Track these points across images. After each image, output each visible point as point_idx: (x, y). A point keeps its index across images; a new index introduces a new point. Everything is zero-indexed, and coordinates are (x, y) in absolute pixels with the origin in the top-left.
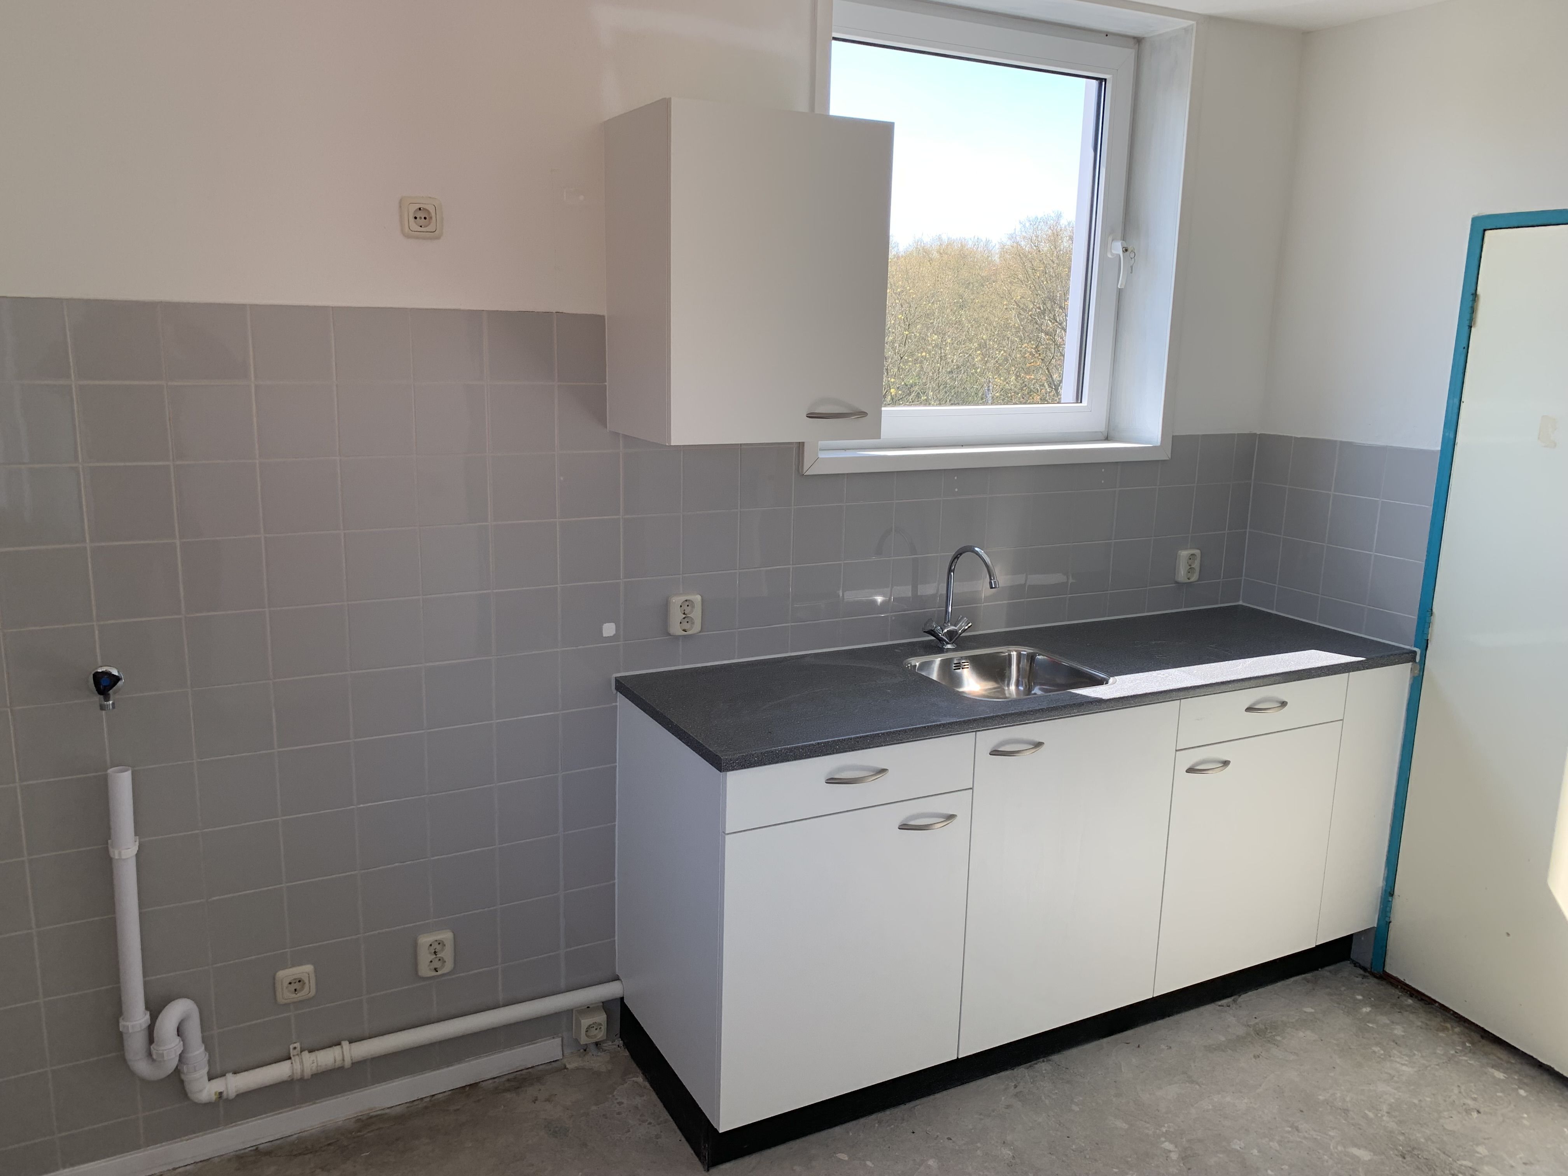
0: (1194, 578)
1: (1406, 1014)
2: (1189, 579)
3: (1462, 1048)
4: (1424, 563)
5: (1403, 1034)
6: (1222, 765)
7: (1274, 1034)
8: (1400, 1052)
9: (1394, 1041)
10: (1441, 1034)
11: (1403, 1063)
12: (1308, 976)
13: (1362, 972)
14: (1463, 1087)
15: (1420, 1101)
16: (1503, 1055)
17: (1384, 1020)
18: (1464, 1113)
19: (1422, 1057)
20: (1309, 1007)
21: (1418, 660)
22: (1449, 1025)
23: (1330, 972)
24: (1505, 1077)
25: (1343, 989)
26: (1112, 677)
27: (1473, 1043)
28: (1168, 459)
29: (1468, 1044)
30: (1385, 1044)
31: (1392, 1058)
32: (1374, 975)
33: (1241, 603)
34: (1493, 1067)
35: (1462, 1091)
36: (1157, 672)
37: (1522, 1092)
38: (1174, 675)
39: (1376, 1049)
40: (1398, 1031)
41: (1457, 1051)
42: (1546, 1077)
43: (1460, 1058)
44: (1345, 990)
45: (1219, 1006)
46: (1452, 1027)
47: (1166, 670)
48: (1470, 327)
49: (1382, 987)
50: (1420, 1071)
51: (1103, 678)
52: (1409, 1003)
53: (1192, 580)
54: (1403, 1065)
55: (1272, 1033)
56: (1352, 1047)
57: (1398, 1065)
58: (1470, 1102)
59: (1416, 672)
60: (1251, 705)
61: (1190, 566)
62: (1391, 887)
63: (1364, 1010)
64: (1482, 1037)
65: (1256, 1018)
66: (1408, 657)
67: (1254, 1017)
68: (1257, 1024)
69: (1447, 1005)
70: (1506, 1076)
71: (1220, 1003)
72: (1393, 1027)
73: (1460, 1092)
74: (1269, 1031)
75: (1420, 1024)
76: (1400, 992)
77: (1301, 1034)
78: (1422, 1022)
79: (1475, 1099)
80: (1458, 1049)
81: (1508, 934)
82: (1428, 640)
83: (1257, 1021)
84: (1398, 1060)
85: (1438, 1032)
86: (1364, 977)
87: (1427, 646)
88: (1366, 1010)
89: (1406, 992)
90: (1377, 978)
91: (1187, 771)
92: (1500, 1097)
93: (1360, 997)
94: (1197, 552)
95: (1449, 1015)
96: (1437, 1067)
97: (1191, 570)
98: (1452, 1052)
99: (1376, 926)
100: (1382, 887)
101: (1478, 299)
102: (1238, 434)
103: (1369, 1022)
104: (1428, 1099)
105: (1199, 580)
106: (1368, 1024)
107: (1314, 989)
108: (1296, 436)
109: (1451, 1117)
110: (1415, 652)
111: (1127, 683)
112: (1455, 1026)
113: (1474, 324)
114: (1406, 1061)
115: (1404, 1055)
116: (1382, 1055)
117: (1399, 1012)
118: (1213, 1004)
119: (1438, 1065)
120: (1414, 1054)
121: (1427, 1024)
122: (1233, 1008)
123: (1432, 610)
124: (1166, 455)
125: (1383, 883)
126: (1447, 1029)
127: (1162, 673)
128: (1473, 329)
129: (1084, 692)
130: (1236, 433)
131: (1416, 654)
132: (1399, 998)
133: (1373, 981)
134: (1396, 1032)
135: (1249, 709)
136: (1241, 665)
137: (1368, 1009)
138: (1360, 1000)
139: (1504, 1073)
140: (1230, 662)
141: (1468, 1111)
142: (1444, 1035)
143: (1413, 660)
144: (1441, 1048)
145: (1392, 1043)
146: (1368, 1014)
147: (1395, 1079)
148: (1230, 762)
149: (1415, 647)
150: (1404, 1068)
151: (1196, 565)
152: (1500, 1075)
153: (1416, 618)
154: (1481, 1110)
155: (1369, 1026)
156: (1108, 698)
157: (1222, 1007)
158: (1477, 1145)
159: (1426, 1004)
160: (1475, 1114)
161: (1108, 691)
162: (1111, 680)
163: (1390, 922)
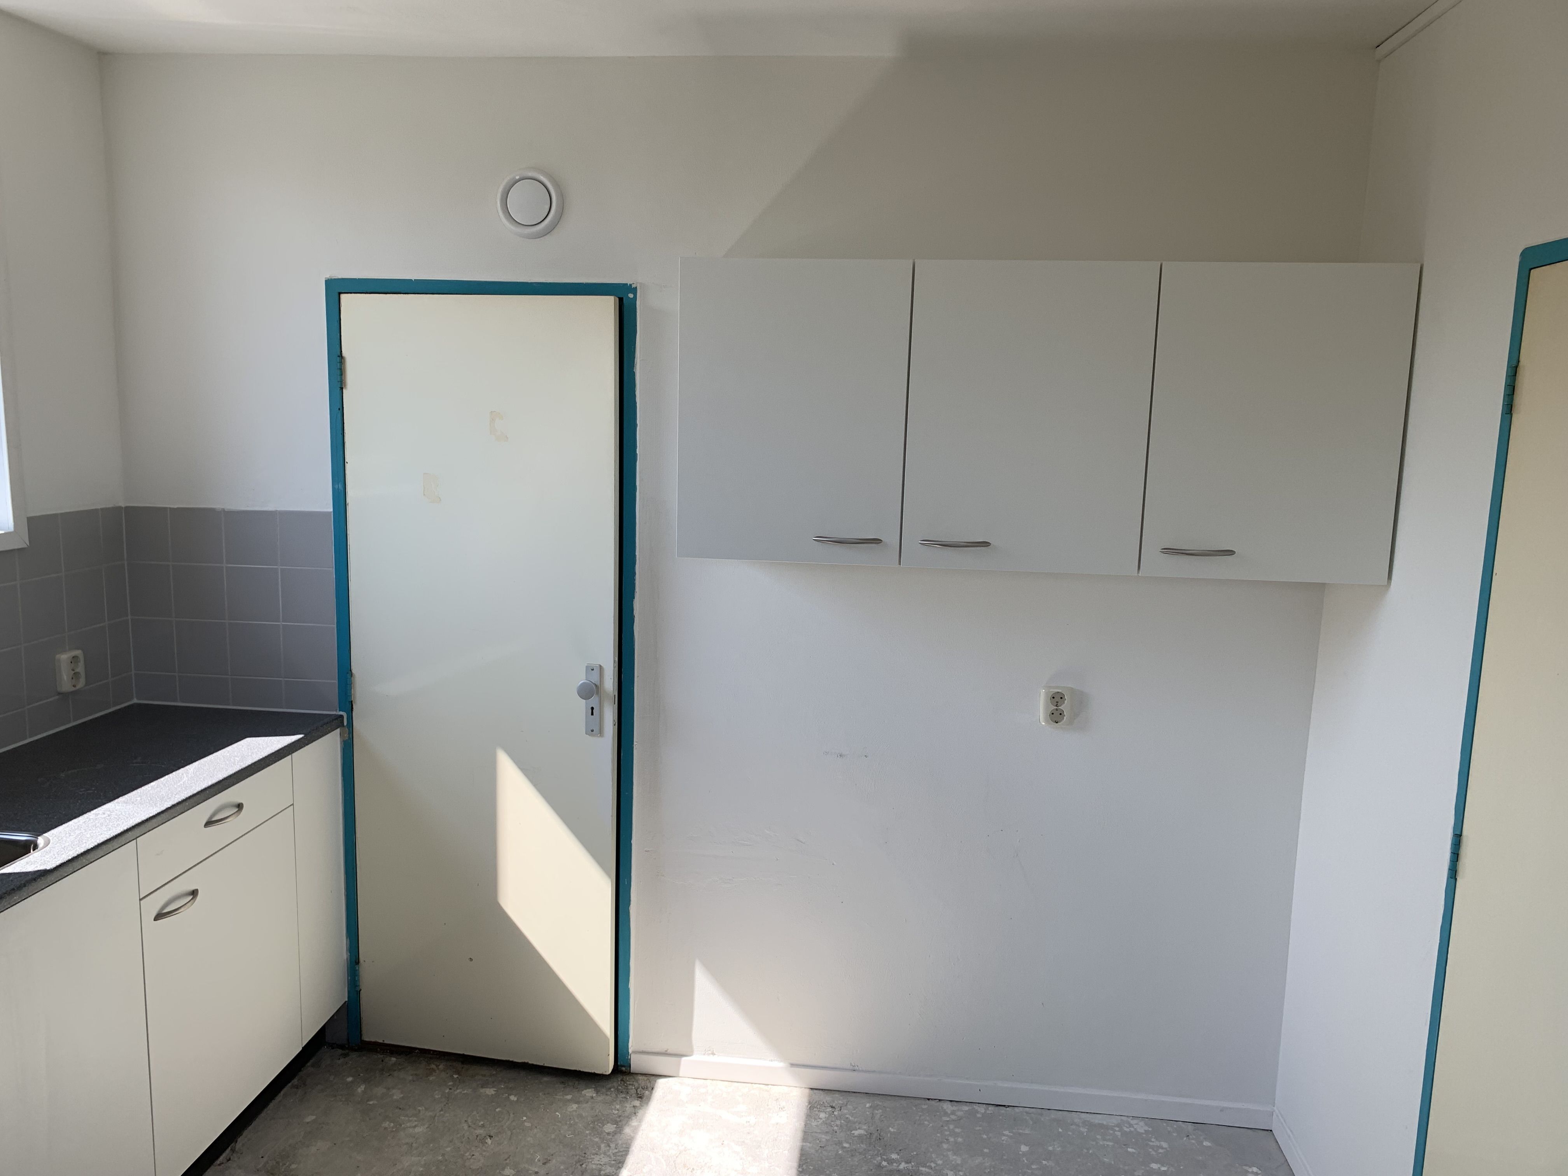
0: (81, 684)
1: (396, 1074)
2: (74, 686)
3: (453, 1082)
4: (335, 626)
5: (402, 1096)
6: (191, 897)
7: (287, 1164)
8: (407, 1116)
9: (397, 1107)
10: (431, 1078)
11: (414, 1125)
12: (295, 1081)
13: (340, 1051)
14: (469, 1121)
15: (443, 1155)
16: (485, 1071)
17: (379, 1091)
18: (481, 1145)
19: (426, 1109)
20: (309, 1116)
21: (345, 724)
22: (433, 1066)
23: (313, 1066)
24: (495, 1091)
25: (332, 1078)
26: (39, 836)
27: (458, 1073)
28: (26, 546)
29: (455, 1076)
30: (391, 1115)
31: (403, 1126)
32: (353, 1050)
33: (135, 701)
34: (482, 1087)
35: (470, 1124)
36: (93, 812)
37: (513, 1098)
38: (116, 810)
39: (386, 1124)
40: (397, 1095)
41: (451, 1087)
42: (523, 1073)
43: (456, 1092)
44: (334, 1079)
45: (220, 1165)
46: (437, 1066)
47: (102, 807)
48: (342, 389)
49: (364, 1058)
50: (431, 1124)
51: (26, 841)
52: (394, 1062)
53: (78, 687)
54: (415, 1126)
55: (285, 1164)
56: (365, 1135)
57: (411, 1130)
58: (480, 1131)
59: (346, 735)
60: (209, 819)
61: (73, 670)
62: (356, 956)
63: (359, 1090)
64: (463, 1063)
65: (262, 1157)
66: (335, 722)
67: (260, 1156)
68: (267, 1162)
69: (426, 1047)
70: (495, 1089)
71: (218, 1162)
72: (390, 1093)
73: (469, 1127)
74: (281, 1164)
75: (411, 1078)
76: (381, 1055)
77: (313, 1149)
78: (412, 1075)
79: (483, 1126)
80: (450, 1085)
81: (471, 959)
82: (352, 701)
83: (265, 1159)
84: (408, 1125)
85: (429, 1078)
86: (345, 1055)
87: (352, 708)
88: (361, 1089)
89: (387, 1052)
90: (356, 1051)
91: (156, 919)
92: (499, 1111)
93: (350, 1079)
94: (78, 653)
95: (430, 1056)
96: (442, 1113)
97: (76, 675)
98: (447, 1091)
99: (347, 1000)
100: (347, 959)
101: (345, 361)
102: (102, 509)
103: (368, 1100)
104: (449, 1149)
105: (87, 684)
106: (368, 1103)
107: (305, 1093)
108: (172, 506)
109: (473, 1155)
110: (342, 716)
111: (64, 838)
112: (438, 1064)
113: (345, 386)
114: (416, 1121)
115: (411, 1117)
116: (393, 1128)
117: (389, 1076)
118: (212, 1167)
119: (442, 1110)
120: (419, 1111)
121: (416, 1074)
122: (236, 1159)
123: (351, 671)
124: (22, 542)
125: (347, 954)
126: (434, 1070)
127: (101, 812)
128: (344, 391)
129: (15, 868)
130: (99, 508)
131: (343, 718)
132: (382, 1061)
133: (354, 1055)
134: (395, 1097)
135: (209, 823)
136: (185, 776)
137: (363, 1087)
138: (352, 1082)
139: (493, 1087)
140: (170, 775)
141: (483, 1141)
142: (434, 1078)
143: (341, 725)
144: (437, 1092)
145: (397, 1111)
146: (364, 1092)
147: (414, 1145)
148: (197, 890)
149: (340, 711)
150: (417, 1130)
151: (81, 668)
152: (490, 1091)
153: (336, 682)
154: (492, 1134)
155: (370, 1105)
156: (54, 866)
157: (223, 1165)
158: (503, 1169)
159: (406, 1055)
160: (489, 1141)
161: (47, 856)
162: (41, 841)
163: (360, 990)
